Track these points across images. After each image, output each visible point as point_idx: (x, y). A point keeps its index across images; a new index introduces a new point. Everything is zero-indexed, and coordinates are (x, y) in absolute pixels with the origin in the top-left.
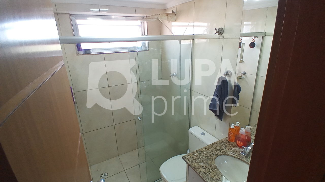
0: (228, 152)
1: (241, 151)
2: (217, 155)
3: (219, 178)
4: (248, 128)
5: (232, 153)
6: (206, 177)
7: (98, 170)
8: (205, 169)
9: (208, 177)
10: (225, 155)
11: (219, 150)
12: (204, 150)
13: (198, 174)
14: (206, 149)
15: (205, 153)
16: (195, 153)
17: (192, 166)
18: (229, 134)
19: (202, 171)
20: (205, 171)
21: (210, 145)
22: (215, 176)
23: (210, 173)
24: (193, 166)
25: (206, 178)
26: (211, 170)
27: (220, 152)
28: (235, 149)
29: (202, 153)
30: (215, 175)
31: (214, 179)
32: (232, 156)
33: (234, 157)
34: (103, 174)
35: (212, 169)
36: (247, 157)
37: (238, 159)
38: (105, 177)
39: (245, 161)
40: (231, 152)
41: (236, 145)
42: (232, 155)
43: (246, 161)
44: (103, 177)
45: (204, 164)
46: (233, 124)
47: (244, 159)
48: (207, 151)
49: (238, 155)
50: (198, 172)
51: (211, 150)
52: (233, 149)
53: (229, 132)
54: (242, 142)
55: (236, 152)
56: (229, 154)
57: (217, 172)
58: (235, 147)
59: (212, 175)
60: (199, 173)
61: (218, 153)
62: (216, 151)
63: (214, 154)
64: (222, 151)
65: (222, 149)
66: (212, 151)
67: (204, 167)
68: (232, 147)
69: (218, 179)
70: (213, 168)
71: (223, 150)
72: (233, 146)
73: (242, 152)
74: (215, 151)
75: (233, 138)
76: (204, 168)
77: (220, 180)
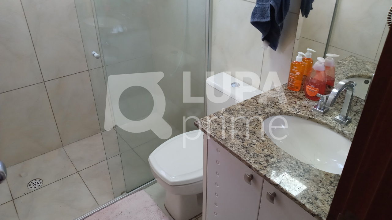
0: (289, 109)
1: (315, 105)
2: (266, 115)
3: (272, 154)
4: (330, 58)
5: (296, 110)
6: (245, 152)
7: (20, 176)
8: (243, 140)
9: (248, 153)
10: (281, 114)
11: (270, 106)
12: (239, 108)
13: (228, 149)
14: (244, 105)
15: (242, 112)
16: (221, 114)
17: (215, 136)
18: (290, 75)
19: (235, 143)
20: (242, 142)
21: (251, 98)
22: (263, 150)
23: (252, 145)
24: (218, 136)
25: (245, 155)
26: (254, 141)
27: (272, 110)
28: (303, 102)
29: (236, 113)
30: (263, 148)
31: (262, 155)
32: (296, 115)
33: (301, 117)
34: (34, 182)
35: (257, 139)
36: (326, 115)
37: (309, 119)
38: (37, 187)
39: (323, 120)
40: (294, 108)
41: (304, 95)
42: (295, 113)
43: (325, 121)
44: (34, 187)
45: (240, 132)
46: (299, 53)
47: (319, 119)
48: (245, 110)
49: (308, 112)
50: (228, 145)
51: (254, 106)
52: (298, 102)
53: (291, 71)
54: (316, 86)
55: (304, 108)
56: (291, 112)
57: (267, 143)
58: (301, 99)
59: (257, 149)
60: (231, 147)
61: (268, 111)
62: (264, 107)
63: (260, 113)
64: (276, 107)
65: (277, 104)
66: (256, 108)
67: (240, 137)
68: (296, 100)
69: (269, 155)
70: (258, 137)
71: (278, 106)
72: (298, 98)
73: (316, 107)
74: (263, 109)
75: (298, 83)
76: (240, 139)
77: (273, 157)
